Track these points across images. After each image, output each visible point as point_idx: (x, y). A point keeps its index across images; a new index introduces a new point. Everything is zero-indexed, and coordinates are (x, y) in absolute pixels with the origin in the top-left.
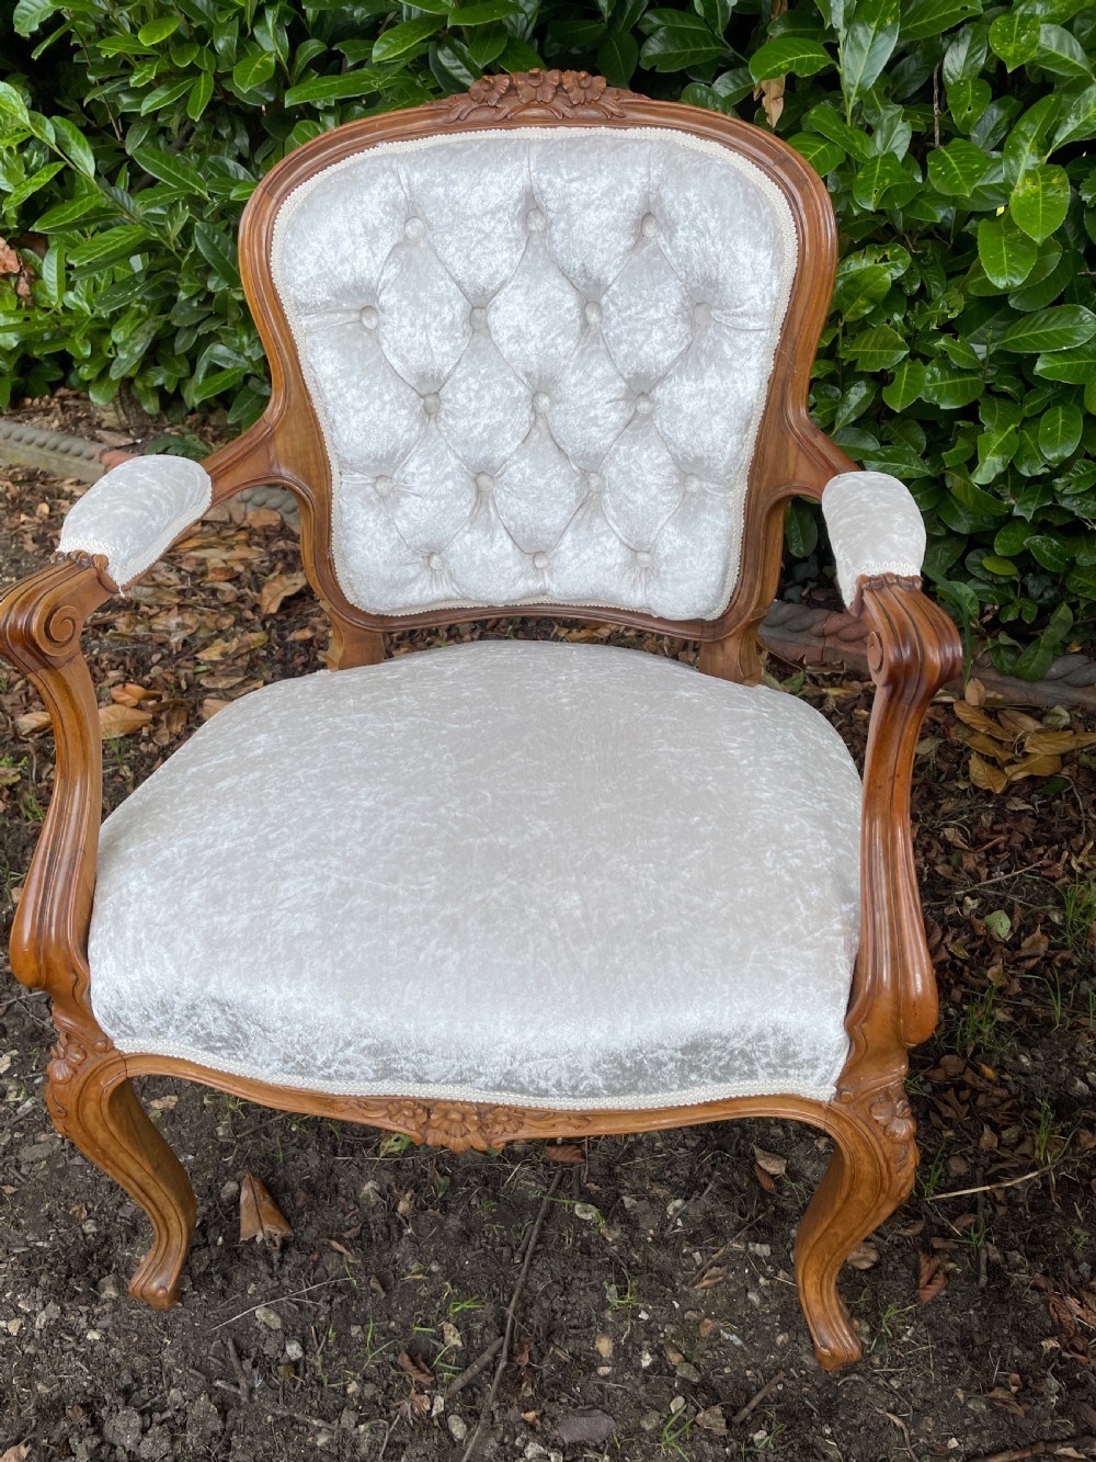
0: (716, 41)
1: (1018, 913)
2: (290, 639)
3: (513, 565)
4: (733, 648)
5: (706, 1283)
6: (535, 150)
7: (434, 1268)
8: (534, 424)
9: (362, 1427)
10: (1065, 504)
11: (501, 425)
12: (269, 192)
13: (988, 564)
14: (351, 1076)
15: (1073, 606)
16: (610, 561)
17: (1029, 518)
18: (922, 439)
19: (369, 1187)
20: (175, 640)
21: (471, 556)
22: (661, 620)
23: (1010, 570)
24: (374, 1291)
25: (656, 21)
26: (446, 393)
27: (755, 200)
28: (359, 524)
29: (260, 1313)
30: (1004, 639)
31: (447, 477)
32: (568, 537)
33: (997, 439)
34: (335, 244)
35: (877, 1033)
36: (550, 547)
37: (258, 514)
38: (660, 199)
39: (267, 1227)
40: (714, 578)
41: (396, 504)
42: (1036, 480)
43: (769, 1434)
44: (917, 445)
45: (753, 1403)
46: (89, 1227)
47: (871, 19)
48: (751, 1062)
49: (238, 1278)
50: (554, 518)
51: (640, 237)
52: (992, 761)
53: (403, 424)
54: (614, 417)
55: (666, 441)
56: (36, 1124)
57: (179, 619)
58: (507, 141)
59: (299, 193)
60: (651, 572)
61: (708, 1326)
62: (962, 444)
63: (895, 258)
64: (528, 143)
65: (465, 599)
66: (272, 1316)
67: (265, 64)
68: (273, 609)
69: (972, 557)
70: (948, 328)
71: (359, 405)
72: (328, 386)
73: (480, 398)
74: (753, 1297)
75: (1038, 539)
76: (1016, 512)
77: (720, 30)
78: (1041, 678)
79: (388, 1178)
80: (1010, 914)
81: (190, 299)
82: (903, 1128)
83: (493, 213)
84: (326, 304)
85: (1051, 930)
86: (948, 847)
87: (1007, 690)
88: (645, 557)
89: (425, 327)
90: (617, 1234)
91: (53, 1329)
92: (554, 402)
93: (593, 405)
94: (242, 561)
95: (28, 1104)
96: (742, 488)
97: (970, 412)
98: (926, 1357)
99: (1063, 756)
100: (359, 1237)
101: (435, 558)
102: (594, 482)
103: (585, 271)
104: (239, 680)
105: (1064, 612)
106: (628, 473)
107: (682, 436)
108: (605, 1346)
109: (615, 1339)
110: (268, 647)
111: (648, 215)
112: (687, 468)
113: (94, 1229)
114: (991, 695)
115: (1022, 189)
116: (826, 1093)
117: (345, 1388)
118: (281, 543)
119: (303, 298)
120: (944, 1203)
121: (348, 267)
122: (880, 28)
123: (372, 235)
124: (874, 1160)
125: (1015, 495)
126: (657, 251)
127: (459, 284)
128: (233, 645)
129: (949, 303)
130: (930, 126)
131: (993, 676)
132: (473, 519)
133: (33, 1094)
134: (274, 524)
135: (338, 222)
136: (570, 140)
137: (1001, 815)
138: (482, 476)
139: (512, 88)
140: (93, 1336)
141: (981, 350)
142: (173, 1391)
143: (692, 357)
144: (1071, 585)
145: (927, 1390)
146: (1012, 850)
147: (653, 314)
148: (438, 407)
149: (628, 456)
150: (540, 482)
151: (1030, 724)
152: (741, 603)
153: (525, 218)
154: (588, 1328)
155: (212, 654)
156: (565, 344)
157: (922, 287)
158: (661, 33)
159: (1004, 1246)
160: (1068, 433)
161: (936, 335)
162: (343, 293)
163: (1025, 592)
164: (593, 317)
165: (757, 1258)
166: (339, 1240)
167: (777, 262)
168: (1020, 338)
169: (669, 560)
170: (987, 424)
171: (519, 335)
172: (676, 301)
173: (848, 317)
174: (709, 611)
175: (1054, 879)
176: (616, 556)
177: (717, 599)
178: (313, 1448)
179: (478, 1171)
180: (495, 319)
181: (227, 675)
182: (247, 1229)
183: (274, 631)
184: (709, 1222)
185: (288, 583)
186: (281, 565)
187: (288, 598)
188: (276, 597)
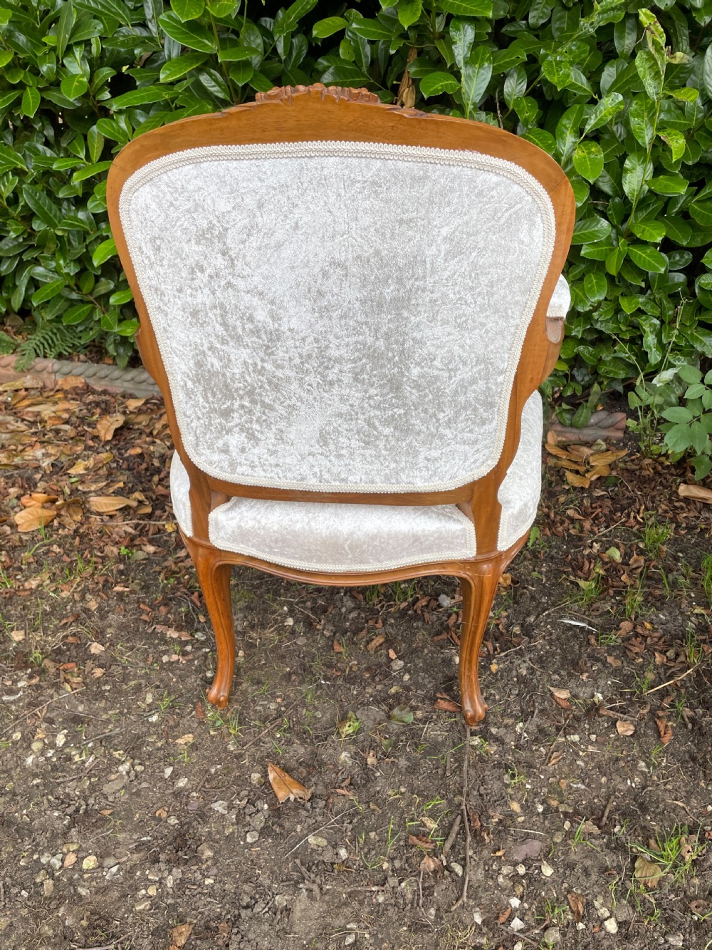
0: (363, 75)
1: (622, 547)
2: (126, 455)
5: (553, 762)
7: (403, 790)
9: (403, 884)
10: (598, 326)
15: (601, 384)
17: (579, 336)
19: (344, 756)
20: (46, 464)
23: (563, 367)
24: (374, 810)
25: (326, 63)
29: (311, 839)
30: (565, 406)
37: (66, 380)
39: (295, 791)
42: (585, 313)
43: (622, 826)
45: (606, 814)
46: (173, 821)
47: (475, 63)
49: (287, 824)
52: (577, 472)
56: (103, 770)
57: (43, 451)
61: (564, 783)
66: (320, 839)
67: (81, 83)
68: (109, 437)
74: (580, 763)
75: (581, 348)
76: (572, 333)
77: (364, 69)
78: (586, 426)
79: (353, 748)
80: (618, 548)
81: (18, 237)
85: (642, 552)
86: (572, 520)
87: (568, 435)
90: (495, 748)
91: (181, 885)
94: (67, 410)
95: (91, 759)
98: (678, 770)
99: (610, 465)
100: (351, 784)
104: (104, 484)
105: (596, 387)
108: (515, 807)
109: (519, 801)
110: (115, 461)
113: (177, 822)
114: (560, 439)
117: (381, 867)
118: (91, 397)
120: (654, 694)
128: (91, 463)
131: (559, 428)
133: (92, 753)
134: (80, 386)
137: (592, 499)
140: (209, 881)
142: (277, 898)
144: (600, 372)
145: (685, 786)
146: (605, 515)
151: (587, 451)
154: (502, 800)
155: (79, 469)
158: (331, 70)
159: (692, 708)
160: (600, 287)
163: (573, 378)
165: (574, 743)
166: (340, 787)
175: (632, 527)
178: (379, 905)
179: (404, 733)
181: (95, 482)
182: (282, 795)
183: (115, 451)
184: (541, 730)
185: (111, 420)
186: (98, 411)
187: (116, 430)
188: (107, 430)
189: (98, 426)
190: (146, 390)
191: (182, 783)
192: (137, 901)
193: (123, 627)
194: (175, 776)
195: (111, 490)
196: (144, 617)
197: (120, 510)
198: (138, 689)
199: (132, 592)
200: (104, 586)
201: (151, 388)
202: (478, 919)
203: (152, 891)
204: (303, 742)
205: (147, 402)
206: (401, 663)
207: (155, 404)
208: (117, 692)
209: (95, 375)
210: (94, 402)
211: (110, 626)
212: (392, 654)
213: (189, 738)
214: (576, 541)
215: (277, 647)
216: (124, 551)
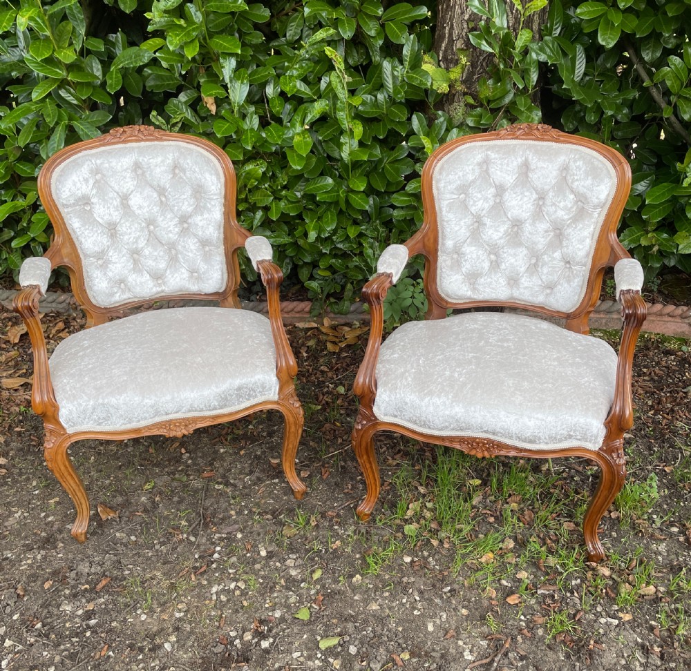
0: (176, 79)
1: (346, 386)
2: (29, 352)
3: (151, 284)
4: (230, 299)
5: (260, 492)
6: (136, 150)
7: (173, 510)
8: (150, 235)
9: (162, 547)
10: (338, 246)
11: (139, 237)
12: (48, 169)
13: (319, 272)
14: (146, 418)
15: (352, 283)
16: (184, 276)
17: (328, 252)
18: (286, 229)
21: (135, 281)
22: (206, 294)
23: (327, 274)
25: (149, 72)
26: (119, 228)
27: (208, 162)
28: (95, 275)
29: (118, 535)
30: (332, 300)
31: (123, 256)
32: (168, 271)
33: (312, 226)
34: (75, 184)
35: (285, 377)
36: (162, 275)
38: (179, 163)
39: (111, 515)
40: (219, 277)
41: (107, 267)
42: (326, 239)
44: (285, 231)
45: (279, 510)
47: (239, 79)
48: (255, 392)
49: (106, 529)
50: (162, 265)
51: (175, 175)
52: (334, 343)
53: (105, 240)
54: (177, 230)
55: (195, 235)
58: (126, 148)
59: (58, 170)
60: (199, 279)
61: (263, 501)
62: (300, 229)
63: (261, 164)
64: (133, 148)
65: (135, 297)
66: (122, 534)
69: (315, 271)
70: (285, 187)
71: (90, 235)
72: (78, 230)
73: (131, 229)
74: (275, 491)
75: (334, 261)
76: (324, 251)
77: (177, 75)
78: (348, 313)
79: (149, 495)
80: (344, 386)
82: (297, 404)
83: (125, 170)
84: (74, 204)
86: (322, 372)
87: (338, 319)
88: (196, 274)
89: (108, 208)
90: (230, 489)
91: (45, 558)
92: (155, 227)
93: (169, 227)
96: (222, 247)
97: (300, 217)
98: (326, 490)
99: (358, 337)
100: (144, 510)
101: (122, 285)
102: (173, 252)
103: (159, 186)
104: (13, 371)
105: (349, 286)
106: (185, 247)
107: (200, 233)
108: (233, 512)
109: (235, 510)
110: (20, 356)
111: (176, 166)
112: (204, 243)
113: (46, 534)
114: (333, 322)
115: (297, 139)
116: (276, 398)
117: (152, 542)
118: (5, 314)
119: (64, 202)
121: (80, 192)
122: (242, 83)
123: (86, 181)
124: (293, 416)
125: (322, 245)
126: (181, 178)
127: (118, 193)
128: (3, 358)
129: (283, 179)
130: (265, 113)
131: (332, 315)
132: (134, 269)
135: (74, 177)
136: (147, 146)
137: (339, 358)
138: (135, 253)
139: (124, 131)
140: (60, 555)
141: (299, 195)
143: (199, 209)
144: (348, 276)
145: (327, 496)
147: (183, 197)
148: (116, 233)
149: (184, 242)
150: (156, 254)
151: (347, 329)
152: (230, 284)
153: (135, 171)
154: (226, 510)
156: (156, 209)
157: (273, 173)
158: (153, 76)
159: (345, 461)
160: (332, 220)
161: (281, 190)
162: (79, 200)
164: (163, 199)
165: (275, 483)
166: (138, 512)
167: (218, 179)
168: (311, 188)
169: (204, 273)
170: (307, 221)
171: (140, 207)
172: (190, 192)
173: (249, 186)
174: (220, 288)
176: (186, 275)
177: (222, 284)
180: (131, 203)
182: (104, 517)
183: (21, 350)
184: (259, 479)
185: (19, 329)
186: (10, 323)
187: (22, 336)
188: (15, 336)
189: (9, 334)
190: (46, 307)
191: (50, 519)
192: (21, 566)
193: (21, 450)
194: (47, 516)
195: (17, 375)
196: (34, 443)
197: (21, 386)
198: (28, 479)
199: (27, 431)
200: (9, 429)
201: (50, 305)
202: (197, 556)
203: (29, 562)
204: (121, 495)
205: (46, 315)
206: (188, 455)
207: (53, 316)
208: (15, 481)
209: (7, 298)
210: (8, 318)
211: (12, 449)
212: (183, 451)
213: (57, 499)
214: (320, 385)
215: (116, 453)
216: (22, 409)
